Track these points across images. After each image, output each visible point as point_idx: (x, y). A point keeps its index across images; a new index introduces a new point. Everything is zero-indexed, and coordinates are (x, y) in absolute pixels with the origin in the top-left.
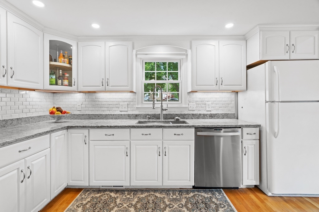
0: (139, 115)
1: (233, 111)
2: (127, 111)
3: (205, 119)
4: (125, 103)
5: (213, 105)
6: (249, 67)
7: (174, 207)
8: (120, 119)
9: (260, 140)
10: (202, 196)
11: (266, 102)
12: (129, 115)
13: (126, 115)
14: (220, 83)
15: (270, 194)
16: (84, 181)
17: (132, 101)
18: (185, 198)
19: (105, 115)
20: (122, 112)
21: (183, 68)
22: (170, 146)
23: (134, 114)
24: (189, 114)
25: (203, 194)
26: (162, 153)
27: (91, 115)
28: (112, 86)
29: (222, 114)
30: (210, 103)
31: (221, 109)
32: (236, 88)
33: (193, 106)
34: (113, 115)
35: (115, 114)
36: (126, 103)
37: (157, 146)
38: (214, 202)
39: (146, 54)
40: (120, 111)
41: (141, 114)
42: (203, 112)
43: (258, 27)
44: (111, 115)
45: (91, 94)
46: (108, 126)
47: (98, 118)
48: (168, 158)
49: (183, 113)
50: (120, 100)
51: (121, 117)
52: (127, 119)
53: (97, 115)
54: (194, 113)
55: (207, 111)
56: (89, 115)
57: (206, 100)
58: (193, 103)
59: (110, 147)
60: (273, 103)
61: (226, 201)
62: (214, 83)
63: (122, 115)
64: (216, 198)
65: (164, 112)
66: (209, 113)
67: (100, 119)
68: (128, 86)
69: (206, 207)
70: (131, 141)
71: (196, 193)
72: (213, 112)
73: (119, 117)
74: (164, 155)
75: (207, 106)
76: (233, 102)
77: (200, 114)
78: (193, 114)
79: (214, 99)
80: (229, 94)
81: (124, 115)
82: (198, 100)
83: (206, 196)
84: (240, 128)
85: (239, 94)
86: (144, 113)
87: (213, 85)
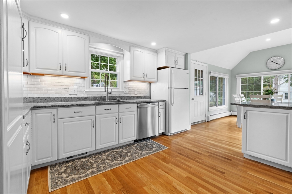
0: (88, 97)
1: (148, 95)
2: (76, 94)
3: (134, 99)
4: (74, 87)
5: (138, 91)
6: (159, 69)
7: (132, 152)
8: (70, 101)
9: (165, 108)
10: (142, 144)
11: (168, 88)
12: (79, 97)
13: (76, 97)
14: (145, 77)
15: (170, 135)
16: (52, 157)
17: (81, 86)
18: (134, 147)
19: (54, 98)
20: (71, 95)
21: (120, 63)
22: (123, 116)
23: (84, 97)
24: (125, 97)
25: (142, 143)
26: (118, 121)
27: (36, 98)
28: (70, 71)
29: (143, 96)
30: (137, 89)
31: (142, 93)
32: (150, 80)
33: (127, 91)
34: (63, 98)
35: (64, 97)
36: (76, 87)
37: (114, 117)
38: (149, 144)
39: (95, 48)
40: (70, 94)
41: (90, 97)
42: (133, 95)
43: (165, 48)
44: (60, 98)
45: (35, 76)
46: (77, 105)
47: (45, 101)
48: (122, 124)
49: (121, 96)
50: (70, 84)
51: (71, 99)
52: (77, 101)
53: (44, 98)
54: (128, 95)
55: (135, 94)
56: (33, 98)
57: (135, 87)
58: (127, 88)
59: (78, 122)
60: (171, 89)
61: (154, 142)
62: (142, 76)
63: (72, 98)
64: (149, 142)
65: (109, 95)
66: (136, 95)
67: (48, 102)
68: (85, 73)
69: (147, 147)
70: (96, 115)
71: (138, 143)
72: (139, 95)
73: (69, 100)
74: (119, 123)
75: (135, 91)
76: (149, 89)
77: (131, 96)
78: (127, 97)
79: (139, 87)
80: (147, 84)
81: (74, 98)
82: (130, 86)
83: (144, 143)
84: (157, 102)
85: (152, 84)
86: (92, 96)
87: (142, 78)
